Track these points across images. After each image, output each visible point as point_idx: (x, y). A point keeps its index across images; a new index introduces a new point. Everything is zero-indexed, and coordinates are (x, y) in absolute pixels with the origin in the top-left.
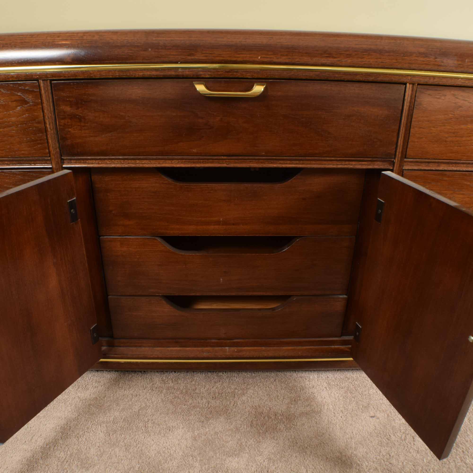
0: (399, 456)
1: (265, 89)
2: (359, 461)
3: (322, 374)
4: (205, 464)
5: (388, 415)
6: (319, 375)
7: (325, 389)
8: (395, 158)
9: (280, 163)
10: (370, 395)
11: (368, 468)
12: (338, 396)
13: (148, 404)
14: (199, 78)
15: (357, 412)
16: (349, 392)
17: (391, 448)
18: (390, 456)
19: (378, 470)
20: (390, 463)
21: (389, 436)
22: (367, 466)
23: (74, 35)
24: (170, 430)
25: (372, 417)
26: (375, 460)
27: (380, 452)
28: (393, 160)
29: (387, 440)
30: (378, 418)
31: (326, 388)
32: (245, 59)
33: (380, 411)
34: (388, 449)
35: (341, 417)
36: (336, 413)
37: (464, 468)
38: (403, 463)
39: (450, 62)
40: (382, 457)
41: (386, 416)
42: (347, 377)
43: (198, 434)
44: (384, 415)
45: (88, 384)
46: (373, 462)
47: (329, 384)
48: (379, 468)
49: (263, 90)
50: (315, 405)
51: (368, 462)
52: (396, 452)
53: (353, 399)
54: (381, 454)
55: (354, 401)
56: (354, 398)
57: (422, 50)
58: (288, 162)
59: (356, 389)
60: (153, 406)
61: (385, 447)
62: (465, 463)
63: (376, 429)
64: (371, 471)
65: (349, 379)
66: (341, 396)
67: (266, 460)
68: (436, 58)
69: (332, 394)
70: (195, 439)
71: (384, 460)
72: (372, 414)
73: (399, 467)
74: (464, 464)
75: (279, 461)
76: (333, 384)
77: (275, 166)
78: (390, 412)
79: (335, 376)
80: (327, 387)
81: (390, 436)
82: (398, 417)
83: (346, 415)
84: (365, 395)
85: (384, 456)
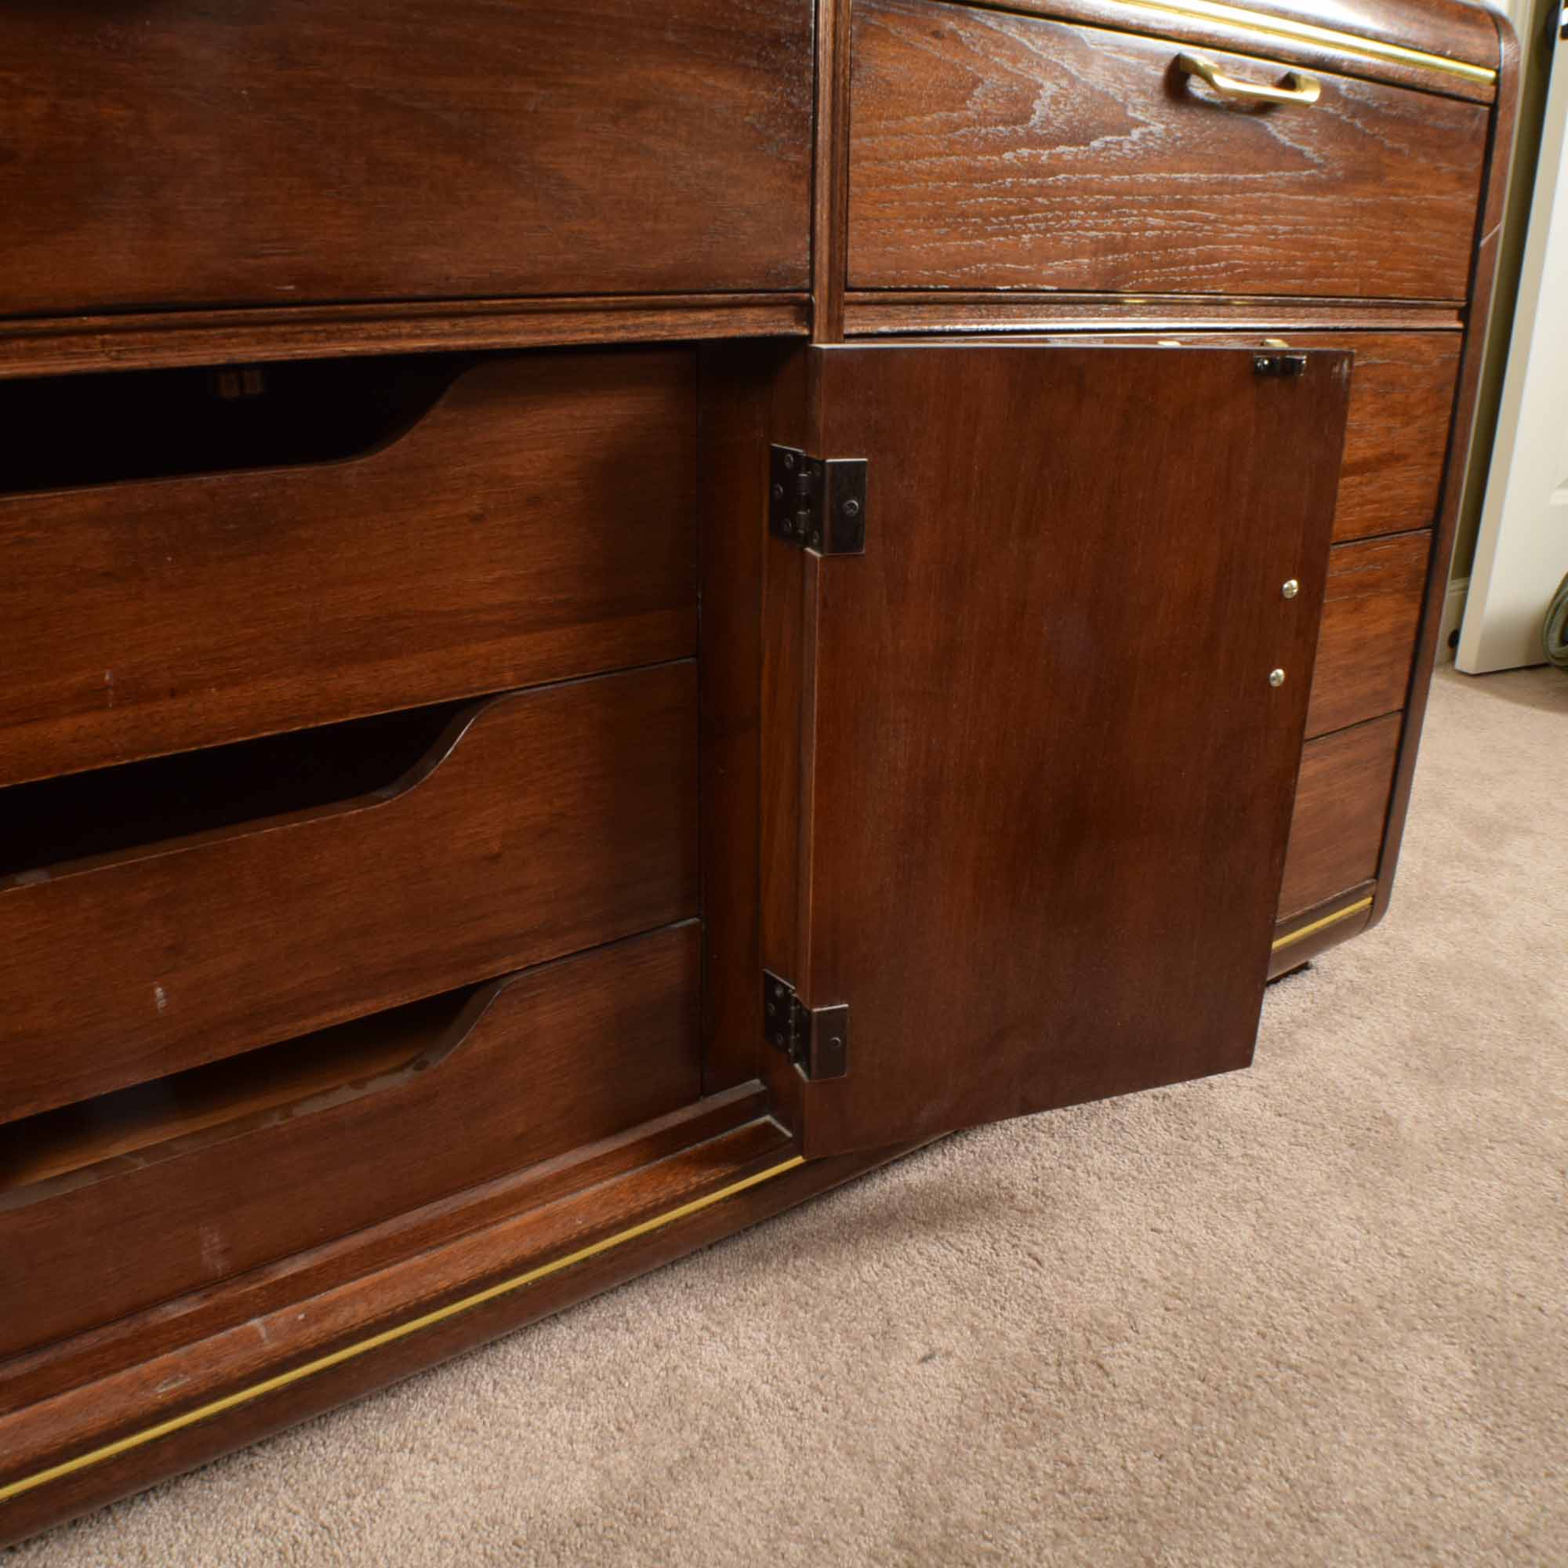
0: (1095, 1450)
2: (985, 1538)
3: (662, 1285)
5: (973, 1329)
6: (652, 1292)
7: (706, 1335)
9: (369, 338)
10: (872, 1287)
11: (1032, 1549)
12: (768, 1340)
15: (867, 1365)
16: (795, 1308)
17: (1056, 1435)
18: (1069, 1464)
19: (1068, 1538)
20: (1089, 1491)
21: (1023, 1399)
22: (1024, 1545)
25: (924, 1360)
26: (1033, 1506)
27: (1031, 1468)
28: (806, 296)
29: (1025, 1415)
30: (948, 1354)
31: (705, 1328)
33: (938, 1325)
34: (1047, 1445)
35: (825, 1410)
36: (798, 1404)
37: (1299, 1385)
38: (1124, 1468)
40: (1049, 1485)
41: (968, 1332)
44: (960, 1332)
46: (1034, 1516)
47: (709, 1309)
48: (1064, 1528)
50: (706, 1412)
51: (1019, 1528)
52: (1081, 1443)
53: (827, 1326)
54: (1040, 1474)
55: (832, 1330)
56: (827, 1320)
58: (406, 327)
59: (814, 1284)
61: (1035, 1445)
62: (1291, 1367)
63: (964, 1396)
64: (1047, 1552)
66: (779, 1335)
69: (743, 1342)
71: (1063, 1492)
72: (921, 1351)
73: (1122, 1485)
74: (1291, 1373)
76: (724, 1301)
77: (351, 348)
78: (974, 1314)
80: (709, 1323)
81: (1025, 1396)
82: (1006, 1319)
83: (838, 1396)
84: (857, 1291)
85: (1053, 1476)
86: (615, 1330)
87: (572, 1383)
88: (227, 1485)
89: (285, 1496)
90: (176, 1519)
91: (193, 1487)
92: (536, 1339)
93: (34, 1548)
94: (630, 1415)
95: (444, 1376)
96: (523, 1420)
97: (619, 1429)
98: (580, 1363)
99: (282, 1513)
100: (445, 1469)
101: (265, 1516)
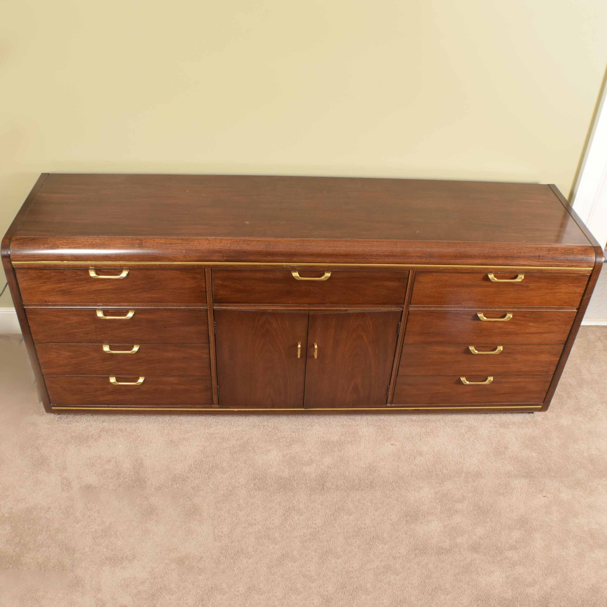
0: (404, 467)
1: (331, 275)
2: (380, 469)
3: (364, 417)
4: (291, 470)
7: (365, 427)
8: (404, 305)
10: (393, 431)
12: (373, 432)
13: (253, 436)
14: (294, 269)
15: (383, 441)
16: (380, 429)
17: (400, 463)
18: (398, 467)
20: (398, 471)
21: (400, 456)
22: (384, 472)
23: (225, 246)
24: (269, 451)
25: (392, 445)
26: (389, 469)
27: (393, 465)
28: (402, 306)
29: (398, 458)
30: (396, 446)
31: (365, 426)
32: (320, 262)
33: (397, 441)
34: (398, 463)
35: (373, 444)
36: (370, 442)
39: (434, 260)
40: (393, 467)
41: (401, 444)
42: (380, 419)
43: (286, 453)
44: (400, 444)
45: (211, 424)
47: (368, 424)
48: (391, 473)
49: (330, 275)
50: (357, 437)
51: (385, 470)
52: (402, 465)
53: (382, 433)
55: (382, 435)
56: (383, 433)
57: (419, 254)
60: (256, 437)
61: (396, 462)
62: (442, 473)
63: (393, 452)
65: (381, 420)
66: (375, 432)
67: (326, 468)
68: (427, 259)
69: (369, 430)
70: (284, 456)
71: (394, 469)
73: (403, 473)
75: (333, 468)
79: (373, 418)
80: (366, 425)
83: (376, 443)
84: (390, 431)
85: (395, 467)
86: (353, 420)
87: (343, 425)
88: (294, 418)
89: (300, 423)
90: (287, 420)
91: (290, 417)
92: (342, 417)
93: (270, 416)
94: (347, 433)
95: (327, 416)
96: (334, 427)
97: (345, 434)
98: (346, 422)
99: (299, 425)
100: (321, 428)
101: (297, 424)
